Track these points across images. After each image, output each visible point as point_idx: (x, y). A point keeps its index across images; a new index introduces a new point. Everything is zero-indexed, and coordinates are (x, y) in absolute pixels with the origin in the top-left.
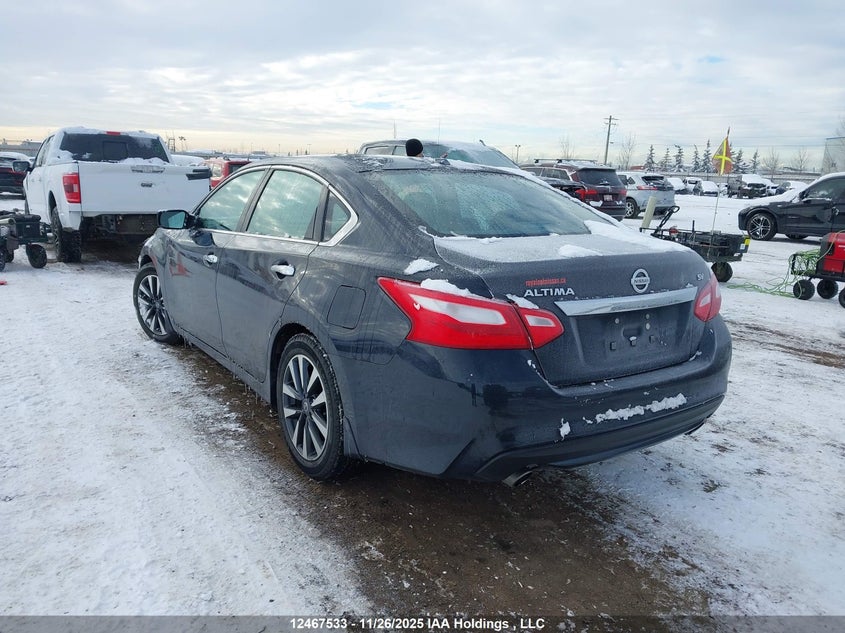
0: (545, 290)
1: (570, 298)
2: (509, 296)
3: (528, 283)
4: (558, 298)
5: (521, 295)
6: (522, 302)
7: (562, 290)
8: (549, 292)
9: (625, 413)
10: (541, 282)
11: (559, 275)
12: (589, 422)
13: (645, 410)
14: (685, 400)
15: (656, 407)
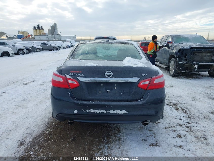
0: (75, 74)
1: (82, 77)
2: (65, 75)
3: (71, 72)
4: (78, 76)
5: (68, 75)
6: (68, 76)
7: (80, 74)
8: (76, 75)
9: (98, 111)
10: (74, 72)
11: (80, 70)
12: (84, 111)
13: (107, 112)
14: (127, 112)
15: (112, 112)
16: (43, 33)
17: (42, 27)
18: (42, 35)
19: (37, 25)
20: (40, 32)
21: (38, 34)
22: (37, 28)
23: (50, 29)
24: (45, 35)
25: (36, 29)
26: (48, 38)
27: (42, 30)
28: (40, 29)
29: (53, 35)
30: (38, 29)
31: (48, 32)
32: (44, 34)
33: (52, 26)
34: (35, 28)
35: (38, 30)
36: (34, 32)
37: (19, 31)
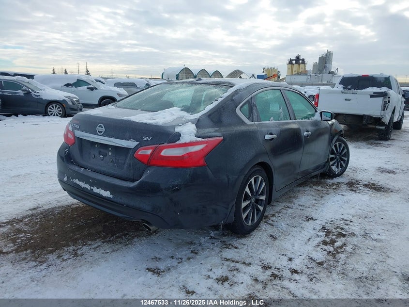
0: (75, 125)
4: (76, 129)
6: (70, 127)
9: (83, 185)
12: (72, 180)
13: (91, 189)
14: (111, 196)
15: (96, 190)
16: (303, 70)
17: (303, 60)
18: (300, 75)
19: (297, 55)
20: (299, 68)
21: (294, 73)
22: (294, 62)
23: (316, 63)
24: (306, 75)
25: (292, 64)
26: (309, 81)
27: (303, 65)
28: (299, 64)
29: (320, 73)
30: (296, 63)
31: (313, 68)
32: (305, 73)
33: (322, 57)
34: (291, 62)
35: (296, 66)
36: (289, 69)
37: (264, 69)
